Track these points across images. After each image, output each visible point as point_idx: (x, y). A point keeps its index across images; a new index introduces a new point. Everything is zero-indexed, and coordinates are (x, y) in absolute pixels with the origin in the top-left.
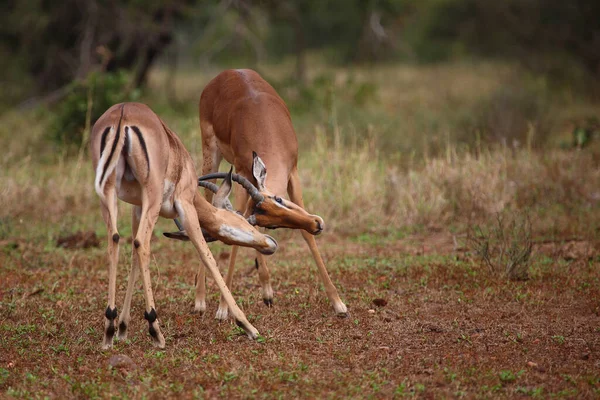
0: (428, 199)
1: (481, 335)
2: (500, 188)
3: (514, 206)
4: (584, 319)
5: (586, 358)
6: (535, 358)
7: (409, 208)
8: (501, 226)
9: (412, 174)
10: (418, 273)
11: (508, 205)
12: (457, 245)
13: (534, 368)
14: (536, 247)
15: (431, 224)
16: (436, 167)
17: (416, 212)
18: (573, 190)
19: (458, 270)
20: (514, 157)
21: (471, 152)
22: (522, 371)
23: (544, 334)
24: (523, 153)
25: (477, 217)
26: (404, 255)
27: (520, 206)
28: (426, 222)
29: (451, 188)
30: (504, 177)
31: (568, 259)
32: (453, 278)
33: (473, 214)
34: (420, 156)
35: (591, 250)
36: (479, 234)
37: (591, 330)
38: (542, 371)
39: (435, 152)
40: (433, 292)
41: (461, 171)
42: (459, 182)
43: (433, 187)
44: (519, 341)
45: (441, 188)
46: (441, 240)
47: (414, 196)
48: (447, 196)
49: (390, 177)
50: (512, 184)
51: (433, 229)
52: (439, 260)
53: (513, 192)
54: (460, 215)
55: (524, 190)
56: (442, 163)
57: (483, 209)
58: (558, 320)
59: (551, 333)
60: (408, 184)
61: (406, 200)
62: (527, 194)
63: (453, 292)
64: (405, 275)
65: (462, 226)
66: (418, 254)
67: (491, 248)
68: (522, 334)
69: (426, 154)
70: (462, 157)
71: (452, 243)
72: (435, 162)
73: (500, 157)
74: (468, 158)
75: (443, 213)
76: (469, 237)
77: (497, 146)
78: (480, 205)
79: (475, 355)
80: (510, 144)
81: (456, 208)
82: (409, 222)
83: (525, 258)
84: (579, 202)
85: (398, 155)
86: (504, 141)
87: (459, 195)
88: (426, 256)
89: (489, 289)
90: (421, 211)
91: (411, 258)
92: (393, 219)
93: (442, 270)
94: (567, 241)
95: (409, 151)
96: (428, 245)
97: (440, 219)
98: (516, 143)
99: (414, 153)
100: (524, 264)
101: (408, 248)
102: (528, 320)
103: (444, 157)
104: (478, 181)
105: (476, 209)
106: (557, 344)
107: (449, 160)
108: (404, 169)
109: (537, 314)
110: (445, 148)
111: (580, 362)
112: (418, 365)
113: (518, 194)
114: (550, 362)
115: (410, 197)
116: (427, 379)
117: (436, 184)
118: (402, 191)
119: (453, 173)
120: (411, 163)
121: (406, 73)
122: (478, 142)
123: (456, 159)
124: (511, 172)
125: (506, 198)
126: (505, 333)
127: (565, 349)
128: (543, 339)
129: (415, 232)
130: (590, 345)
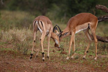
0: (9, 37)
1: (16, 65)
2: (23, 36)
3: (26, 40)
4: (36, 64)
5: (36, 71)
6: (26, 70)
7: (5, 39)
8: (23, 44)
9: (6, 32)
10: (5, 52)
11: (24, 40)
12: (14, 47)
14: (29, 49)
15: (9, 42)
16: (11, 31)
17: (6, 39)
18: (37, 38)
19: (13, 52)
20: (27, 30)
21: (18, 29)
23: (29, 66)
24: (28, 30)
25: (18, 42)
26: (3, 48)
27: (27, 41)
29: (14, 36)
30: (24, 35)
31: (35, 52)
32: (12, 53)
34: (8, 29)
36: (18, 45)
37: (38, 66)
39: (11, 28)
40: (8, 56)
41: (16, 32)
42: (15, 34)
43: (10, 35)
44: (24, 67)
45: (12, 35)
46: (11, 46)
47: (6, 37)
48: (13, 37)
49: (2, 32)
50: (26, 36)
51: (9, 43)
52: (10, 50)
53: (26, 38)
54: (15, 41)
55: (28, 37)
56: (12, 30)
57: (20, 40)
58: (32, 63)
59: (30, 66)
61: (5, 37)
62: (28, 38)
63: (12, 56)
64: (3, 52)
65: (15, 43)
66: (6, 48)
67: (20, 48)
68: (25, 65)
70: (17, 30)
71: (13, 46)
73: (24, 31)
74: (18, 30)
75: (12, 40)
76: (16, 46)
77: (24, 28)
79: (15, 69)
80: (26, 28)
81: (14, 40)
82: (5, 41)
83: (27, 51)
84: (38, 41)
85: (4, 28)
86: (25, 27)
87: (15, 37)
88: (7, 49)
89: (19, 56)
90: (7, 39)
91: (4, 49)
92: (2, 40)
93: (10, 51)
94: (35, 48)
96: (8, 46)
97: (11, 42)
98: (27, 28)
99: (7, 28)
100: (26, 52)
101: (4, 47)
102: (26, 63)
103: (13, 29)
104: (19, 35)
105: (18, 40)
106: (31, 68)
107: (14, 30)
108: (5, 31)
109: (28, 62)
110: (13, 28)
112: (3, 70)
113: (27, 38)
114: (29, 71)
115: (5, 36)
118: (4, 35)
119: (14, 33)
120: (6, 30)
121: (7, 12)
122: (20, 27)
123: (15, 30)
124: (26, 34)
125: (24, 39)
126: (21, 65)
127: (32, 69)
128: (28, 67)
129: (6, 44)
130: (37, 69)
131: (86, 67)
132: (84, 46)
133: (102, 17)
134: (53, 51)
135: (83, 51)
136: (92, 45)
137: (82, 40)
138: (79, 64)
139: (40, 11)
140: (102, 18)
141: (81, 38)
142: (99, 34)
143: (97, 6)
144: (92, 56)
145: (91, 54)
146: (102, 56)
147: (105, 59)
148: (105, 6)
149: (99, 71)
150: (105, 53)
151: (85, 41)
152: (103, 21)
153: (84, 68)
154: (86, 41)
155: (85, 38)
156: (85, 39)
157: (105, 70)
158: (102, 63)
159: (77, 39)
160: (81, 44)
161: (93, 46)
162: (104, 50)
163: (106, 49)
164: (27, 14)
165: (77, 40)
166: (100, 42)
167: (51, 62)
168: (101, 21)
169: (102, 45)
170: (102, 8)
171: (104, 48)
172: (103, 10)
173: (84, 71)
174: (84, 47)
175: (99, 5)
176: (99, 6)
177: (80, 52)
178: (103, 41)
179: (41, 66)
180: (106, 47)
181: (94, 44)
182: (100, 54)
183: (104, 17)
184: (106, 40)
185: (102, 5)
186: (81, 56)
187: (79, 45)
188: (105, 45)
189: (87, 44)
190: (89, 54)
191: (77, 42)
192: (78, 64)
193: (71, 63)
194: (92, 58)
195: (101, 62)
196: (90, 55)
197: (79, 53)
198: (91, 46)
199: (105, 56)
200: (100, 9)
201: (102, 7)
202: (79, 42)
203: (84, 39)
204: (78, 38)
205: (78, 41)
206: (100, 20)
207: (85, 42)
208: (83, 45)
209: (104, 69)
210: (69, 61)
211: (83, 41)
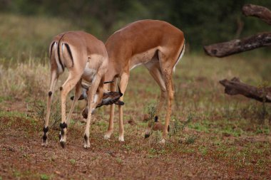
0: (16, 83)
1: (34, 155)
4: (86, 153)
5: (85, 172)
6: (59, 169)
7: (6, 87)
9: (10, 70)
10: (7, 120)
12: (29, 108)
13: (58, 175)
15: (16, 97)
16: (22, 68)
17: (10, 89)
19: (27, 121)
21: (41, 63)
22: (52, 175)
23: (66, 158)
25: (40, 96)
28: (15, 95)
29: (29, 79)
31: (83, 122)
32: (24, 125)
33: (38, 94)
34: (15, 61)
35: (95, 119)
36: (40, 105)
37: (89, 159)
38: (62, 177)
39: (23, 60)
40: (13, 131)
41: (35, 71)
42: (33, 77)
43: (20, 77)
44: (53, 160)
45: (24, 79)
46: (21, 105)
47: (10, 82)
48: (26, 83)
51: (17, 99)
52: (19, 115)
54: (32, 94)
56: (25, 66)
57: (43, 92)
58: (74, 152)
59: (69, 158)
60: (7, 75)
61: (5, 83)
63: (23, 132)
65: (32, 99)
66: (8, 111)
68: (55, 157)
69: (18, 61)
70: (37, 65)
71: (26, 107)
72: (22, 64)
74: (39, 65)
75: (23, 92)
76: (35, 105)
78: (43, 89)
79: (30, 165)
81: (30, 90)
82: (6, 94)
85: (4, 60)
87: (32, 83)
88: (12, 112)
90: (12, 89)
91: (4, 112)
93: (19, 120)
95: (10, 59)
96: (14, 107)
97: (21, 95)
101: (3, 107)
102: (59, 150)
103: (27, 63)
104: (43, 78)
105: (40, 91)
106: (71, 164)
107: (30, 65)
108: (6, 67)
110: (28, 59)
111: (82, 174)
114: (67, 172)
116: (4, 174)
117: (22, 76)
119: (31, 72)
120: (10, 64)
121: (13, 19)
122: (46, 58)
123: (34, 65)
126: (46, 155)
127: (75, 167)
128: (65, 160)
129: (8, 100)
130: (87, 166)
131: (213, 166)
132: (210, 111)
133: (260, 36)
134: (130, 122)
135: (208, 122)
136: (231, 108)
137: (204, 94)
138: (195, 156)
139: (98, 17)
140: (259, 39)
141: (203, 89)
142: (250, 80)
143: (247, 8)
144: (228, 135)
145: (228, 132)
146: (257, 137)
147: (265, 145)
148: (266, 9)
149: (249, 175)
150: (263, 130)
151: (213, 97)
152: (261, 46)
153: (209, 167)
154: (215, 97)
155: (214, 91)
156: (214, 94)
157: (263, 173)
158: (257, 156)
159: (194, 92)
160: (202, 105)
161: (234, 110)
162: (261, 122)
163: (266, 121)
164: (64, 24)
165: (193, 95)
166: (252, 101)
167: (123, 149)
168: (257, 47)
169: (257, 109)
170: (260, 13)
171: (262, 116)
172: (263, 18)
173: (209, 175)
174: (211, 115)
175: (253, 6)
176: (251, 8)
177: (198, 125)
178: (261, 100)
179: (97, 160)
180: (267, 114)
181: (236, 107)
182: (252, 133)
183: (263, 37)
184: (267, 96)
185: (259, 7)
186: (202, 136)
187: (196, 107)
188: (264, 109)
189: (219, 106)
190: (223, 131)
191: (191, 100)
192: (193, 157)
193: (175, 153)
194: (230, 142)
195: (253, 154)
196: (226, 135)
197: (197, 128)
198: (228, 112)
199: (263, 139)
200: (254, 15)
201: (258, 10)
202: (198, 101)
203: (210, 93)
204: (196, 89)
205: (195, 96)
206: (254, 45)
207: (214, 100)
208: (207, 106)
209: (261, 171)
210: (171, 149)
211: (207, 99)
